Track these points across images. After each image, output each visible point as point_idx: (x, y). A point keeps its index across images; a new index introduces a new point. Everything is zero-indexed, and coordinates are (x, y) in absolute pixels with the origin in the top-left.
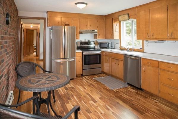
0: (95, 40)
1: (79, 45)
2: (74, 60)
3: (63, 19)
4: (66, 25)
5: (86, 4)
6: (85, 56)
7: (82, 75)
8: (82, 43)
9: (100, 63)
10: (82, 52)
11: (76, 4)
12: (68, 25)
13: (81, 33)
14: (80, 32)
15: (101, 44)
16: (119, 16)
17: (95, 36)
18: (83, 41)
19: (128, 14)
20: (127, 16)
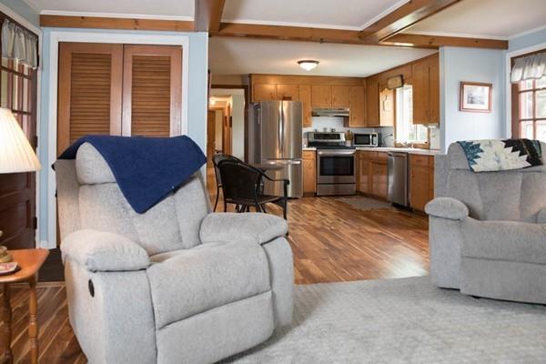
0: (346, 129)
1: (312, 139)
2: (299, 162)
3: (279, 87)
4: (284, 99)
5: (317, 63)
6: (323, 158)
7: (316, 194)
8: (317, 135)
9: (352, 174)
10: (316, 151)
11: (300, 62)
12: (289, 99)
13: (314, 115)
14: (312, 113)
15: (358, 138)
16: (388, 79)
17: (346, 121)
18: (321, 130)
19: (402, 76)
20: (399, 80)
